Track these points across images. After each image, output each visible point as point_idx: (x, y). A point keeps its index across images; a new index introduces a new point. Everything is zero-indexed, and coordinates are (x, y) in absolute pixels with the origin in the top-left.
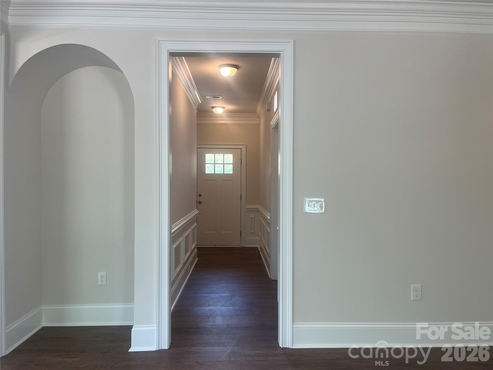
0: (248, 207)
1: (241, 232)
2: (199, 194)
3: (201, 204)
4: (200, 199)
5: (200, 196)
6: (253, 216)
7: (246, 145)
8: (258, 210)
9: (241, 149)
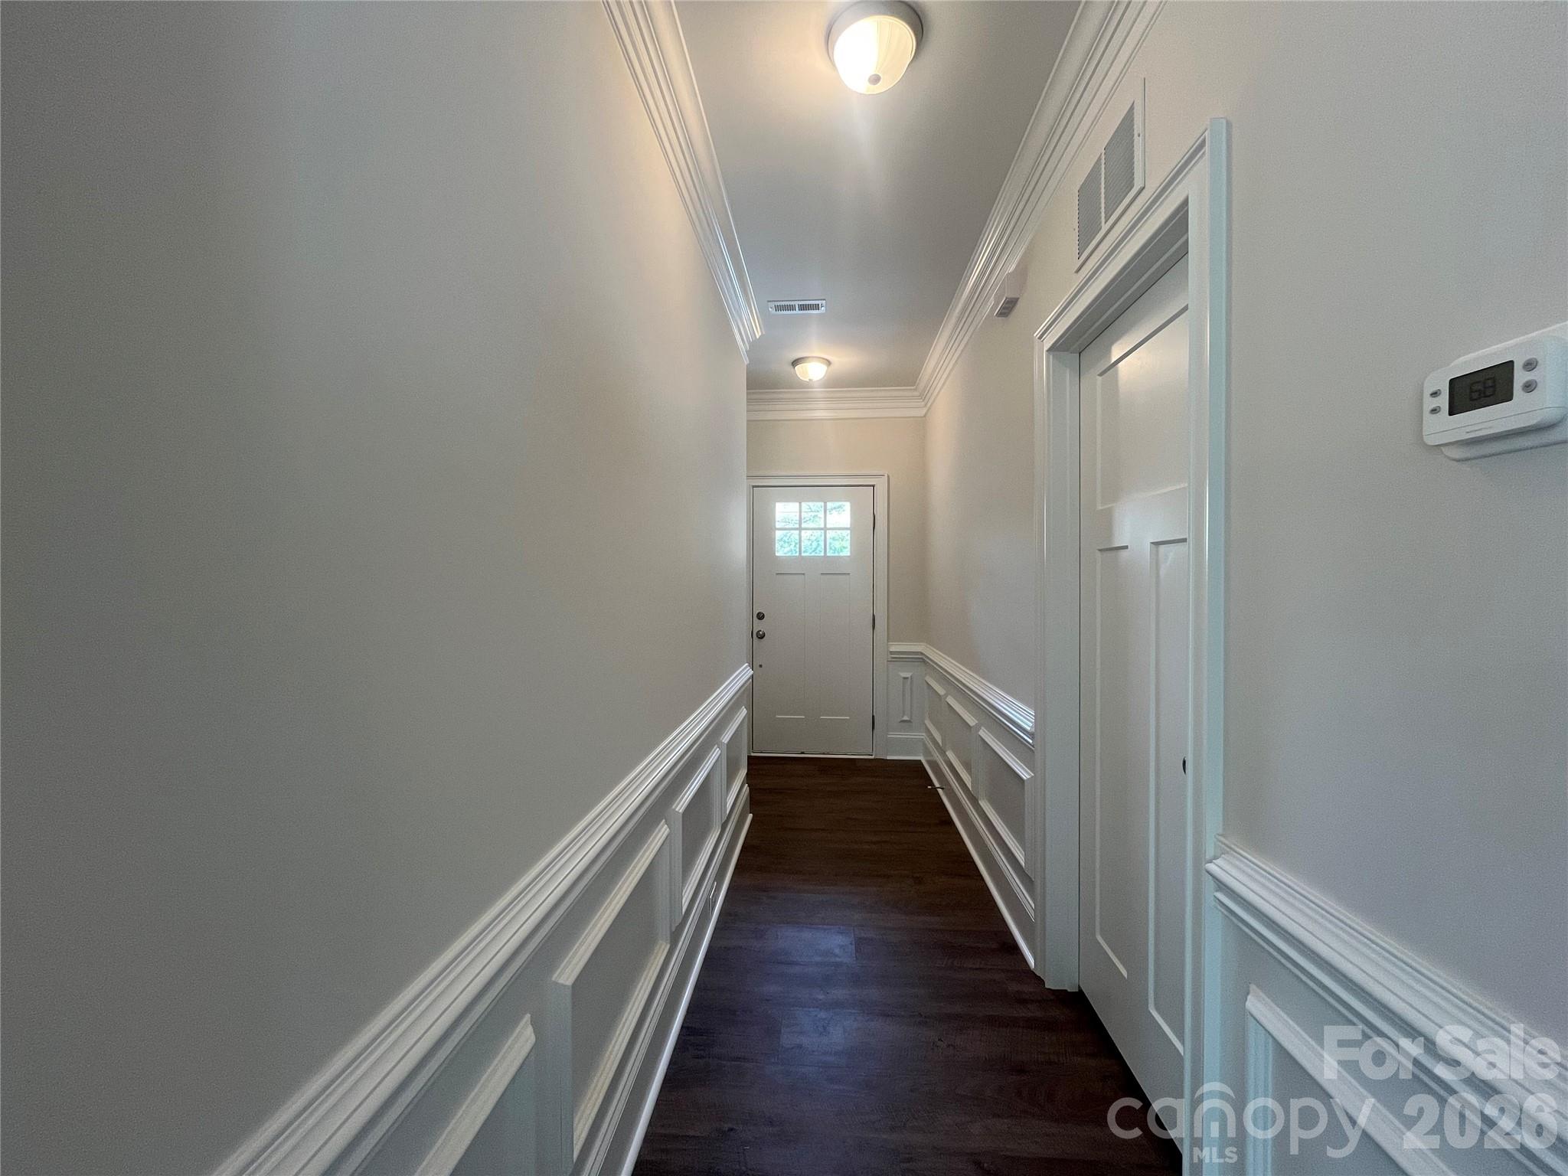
0: (893, 649)
1: (873, 716)
2: (758, 612)
3: (764, 639)
4: (759, 626)
5: (761, 616)
6: (908, 675)
7: (888, 477)
8: (922, 658)
9: (874, 486)
